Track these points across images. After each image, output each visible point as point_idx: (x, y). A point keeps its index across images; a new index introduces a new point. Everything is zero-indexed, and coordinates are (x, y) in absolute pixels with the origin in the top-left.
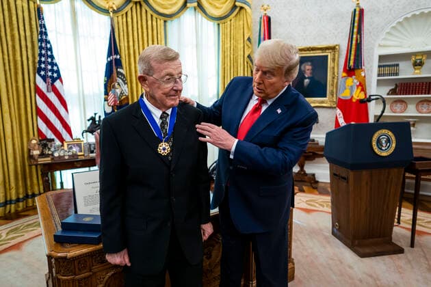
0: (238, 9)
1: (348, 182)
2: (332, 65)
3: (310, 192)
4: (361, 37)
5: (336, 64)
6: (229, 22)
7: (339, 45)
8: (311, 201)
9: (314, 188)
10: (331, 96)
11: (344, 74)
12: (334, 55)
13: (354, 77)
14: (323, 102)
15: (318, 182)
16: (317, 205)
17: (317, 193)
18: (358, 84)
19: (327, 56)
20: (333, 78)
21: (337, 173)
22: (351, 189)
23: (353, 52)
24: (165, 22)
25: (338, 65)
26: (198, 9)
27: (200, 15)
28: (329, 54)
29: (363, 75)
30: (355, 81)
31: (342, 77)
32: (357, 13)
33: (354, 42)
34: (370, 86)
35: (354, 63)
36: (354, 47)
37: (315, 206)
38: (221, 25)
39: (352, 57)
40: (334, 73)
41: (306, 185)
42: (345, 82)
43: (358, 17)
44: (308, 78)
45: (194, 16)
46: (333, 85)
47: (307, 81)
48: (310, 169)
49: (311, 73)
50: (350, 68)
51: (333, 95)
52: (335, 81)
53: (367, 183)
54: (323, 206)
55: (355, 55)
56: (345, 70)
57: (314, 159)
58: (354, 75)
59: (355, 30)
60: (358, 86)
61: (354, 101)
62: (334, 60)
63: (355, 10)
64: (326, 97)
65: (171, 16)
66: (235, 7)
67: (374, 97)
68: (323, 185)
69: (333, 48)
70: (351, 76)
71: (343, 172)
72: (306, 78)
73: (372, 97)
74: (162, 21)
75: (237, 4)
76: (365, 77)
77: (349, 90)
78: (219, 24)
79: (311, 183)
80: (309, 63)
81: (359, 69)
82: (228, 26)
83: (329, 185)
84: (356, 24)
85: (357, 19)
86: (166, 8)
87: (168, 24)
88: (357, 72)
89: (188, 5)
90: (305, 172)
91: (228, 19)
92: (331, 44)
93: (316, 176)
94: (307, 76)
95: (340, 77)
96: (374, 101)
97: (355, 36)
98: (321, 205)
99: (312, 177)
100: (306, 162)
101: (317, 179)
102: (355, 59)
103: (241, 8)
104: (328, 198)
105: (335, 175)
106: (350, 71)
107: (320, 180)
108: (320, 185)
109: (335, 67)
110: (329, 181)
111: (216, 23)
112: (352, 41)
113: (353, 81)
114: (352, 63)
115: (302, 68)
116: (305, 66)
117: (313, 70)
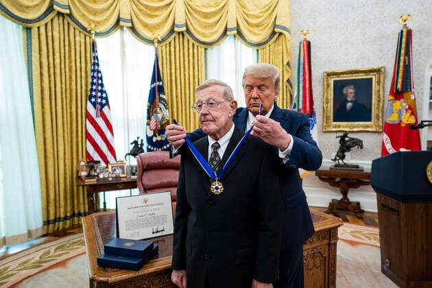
0: (277, 35)
1: (398, 215)
2: (377, 88)
3: (354, 222)
4: (409, 59)
5: (381, 87)
6: (268, 48)
7: (384, 68)
8: (356, 232)
9: (359, 218)
10: (376, 120)
11: (391, 98)
12: (379, 77)
13: (402, 100)
14: (367, 127)
15: (362, 211)
16: (363, 237)
17: (363, 223)
18: (407, 107)
19: (371, 79)
20: (379, 101)
21: (386, 205)
22: (403, 223)
23: (401, 75)
24: (206, 49)
25: (384, 88)
26: (238, 37)
27: (239, 42)
28: (374, 77)
29: (413, 98)
30: (404, 104)
31: (389, 101)
32: (404, 34)
33: (401, 64)
34: (421, 109)
35: (402, 85)
36: (401, 69)
37: (360, 238)
38: (260, 51)
39: (400, 80)
40: (379, 97)
41: (349, 214)
42: (392, 106)
43: (406, 40)
44: (351, 101)
45: (233, 43)
46: (378, 109)
47: (349, 105)
48: (354, 197)
49: (354, 97)
50: (397, 90)
51: (378, 119)
52: (381, 104)
54: (370, 239)
55: (403, 77)
56: (392, 93)
57: (358, 187)
58: (403, 98)
59: (403, 52)
60: (407, 110)
61: (403, 125)
62: (379, 82)
63: (402, 32)
64: (370, 121)
65: (211, 44)
66: (274, 33)
67: (427, 123)
68: (369, 215)
69: (378, 71)
70: (399, 100)
71: (393, 203)
72: (348, 102)
73: (424, 123)
74: (203, 49)
75: (276, 30)
76: (415, 100)
77: (397, 113)
78: (258, 50)
79: (356, 213)
80: (352, 87)
81: (407, 91)
82: (268, 52)
83: (377, 216)
84: (403, 46)
85: (404, 40)
86: (206, 37)
87: (209, 51)
88: (405, 95)
89: (228, 33)
90: (348, 199)
91: (267, 45)
92: (376, 66)
93: (361, 205)
94: (349, 99)
95: (386, 102)
96: (426, 128)
97: (402, 58)
98: (367, 237)
99: (357, 206)
100: (350, 189)
101: (362, 208)
102: (403, 82)
103: (281, 34)
104: (377, 230)
105: (383, 205)
106: (397, 95)
107: (366, 210)
108: (366, 214)
109: (381, 91)
110: (376, 211)
111: (255, 48)
112: (399, 63)
113: (401, 105)
114: (399, 86)
115: (344, 91)
116: (347, 90)
117: (356, 93)
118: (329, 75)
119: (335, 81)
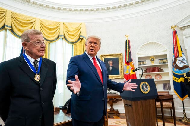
0: (81, 39)
1: (132, 107)
2: (120, 61)
3: (116, 118)
4: (130, 50)
6: (77, 44)
7: (122, 54)
8: (117, 122)
9: (118, 116)
10: (121, 74)
12: (121, 57)
13: (129, 65)
14: (118, 77)
16: (120, 124)
17: (120, 118)
18: (131, 68)
19: (118, 58)
20: (122, 66)
22: (134, 110)
23: (128, 56)
24: (49, 43)
25: (123, 61)
26: (64, 39)
27: (65, 41)
29: (133, 64)
30: (130, 67)
31: (125, 66)
32: (127, 41)
33: (128, 52)
36: (128, 53)
37: (119, 124)
38: (74, 45)
40: (121, 65)
41: (114, 115)
42: (126, 68)
43: (128, 43)
44: (111, 67)
45: (62, 42)
46: (122, 69)
47: (111, 68)
48: (115, 107)
50: (127, 62)
51: (122, 74)
52: (122, 68)
53: (141, 107)
54: (123, 124)
55: (129, 57)
56: (126, 63)
57: (117, 102)
59: (128, 47)
60: (131, 69)
61: (131, 75)
62: (121, 59)
63: (126, 40)
64: (119, 74)
65: (52, 41)
66: (79, 38)
68: (122, 114)
69: (120, 55)
71: (129, 102)
73: (137, 69)
75: (80, 37)
76: (134, 65)
77: (128, 70)
78: (73, 45)
79: (117, 114)
80: (111, 61)
82: (77, 46)
83: (125, 114)
84: (127, 45)
85: (127, 43)
86: (50, 38)
87: (51, 44)
88: (130, 63)
89: (60, 37)
90: (113, 109)
91: (77, 43)
92: (119, 53)
93: (119, 110)
94: (110, 66)
95: (124, 66)
96: (138, 70)
97: (128, 49)
98: (122, 123)
99: (116, 111)
100: (114, 104)
101: (119, 112)
103: (82, 39)
104: (125, 120)
105: (126, 105)
106: (128, 63)
109: (122, 62)
111: (72, 44)
112: (127, 51)
113: (129, 67)
114: (128, 60)
115: (109, 63)
116: (110, 62)
117: (113, 63)
118: (102, 56)
119: (105, 59)
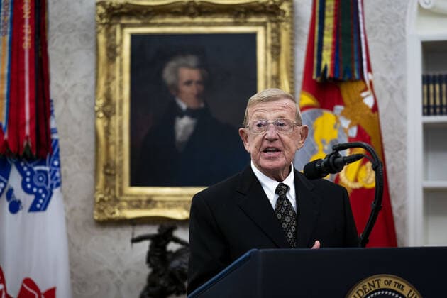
5: (283, 65)
7: (290, 2)
11: (307, 99)
12: (277, 34)
13: (339, 108)
18: (353, 132)
19: (253, 36)
23: (329, 23)
28: (260, 31)
29: (369, 102)
30: (345, 123)
31: (303, 108)
34: (402, 147)
35: (335, 58)
36: (330, 3)
39: (328, 40)
44: (191, 113)
47: (184, 125)
49: (199, 96)
55: (337, 34)
56: (309, 86)
58: (341, 102)
62: (275, 50)
69: (271, 11)
70: (331, 109)
72: (181, 114)
76: (375, 109)
80: (193, 61)
81: (352, 80)
88: (347, 92)
94: (184, 106)
102: (336, 46)
106: (325, 89)
109: (283, 76)
113: (337, 125)
114: (327, 60)
115: (168, 75)
116: (176, 72)
118: (115, 15)
119: (134, 37)
